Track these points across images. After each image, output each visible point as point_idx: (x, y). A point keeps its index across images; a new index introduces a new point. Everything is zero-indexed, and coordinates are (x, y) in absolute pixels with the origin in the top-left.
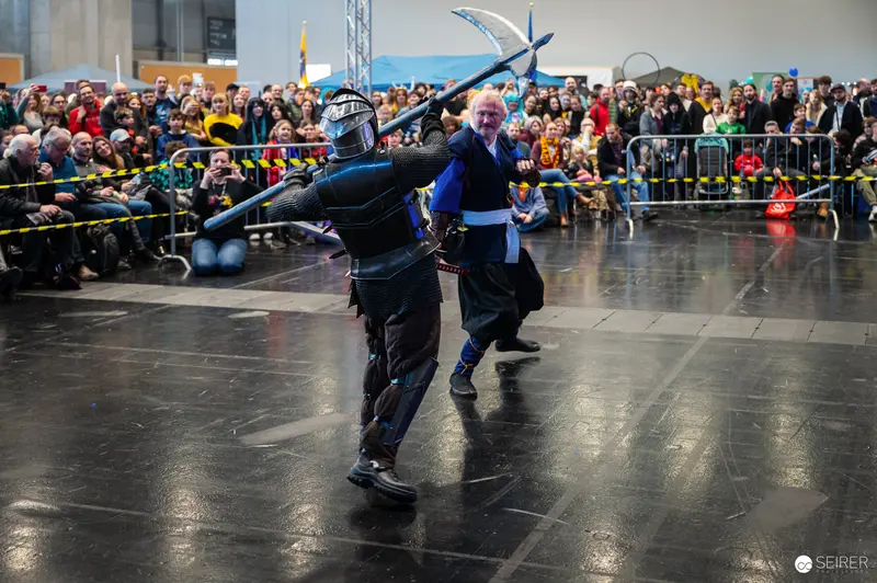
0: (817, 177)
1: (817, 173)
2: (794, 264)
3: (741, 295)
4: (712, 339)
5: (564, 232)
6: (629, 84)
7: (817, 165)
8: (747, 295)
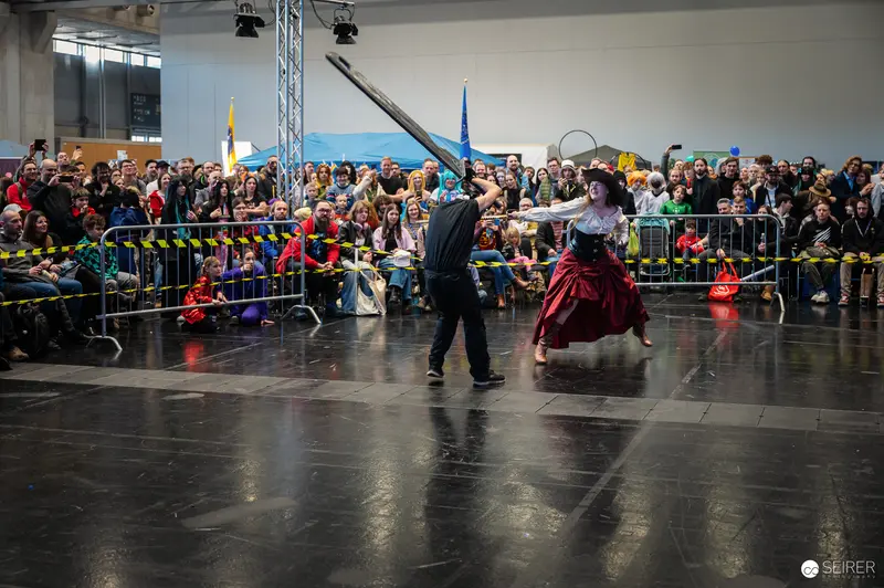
0: (762, 259)
1: (762, 255)
2: (737, 349)
3: (687, 379)
4: (659, 424)
5: (501, 314)
7: (762, 246)
8: (694, 380)
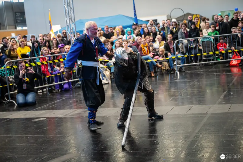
2: (242, 83)
3: (222, 96)
4: (212, 114)
6: (173, 20)
8: (225, 96)
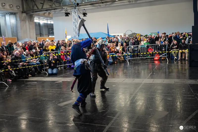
0: (164, 52)
1: (164, 51)
2: (159, 69)
3: (150, 75)
4: (145, 83)
5: (116, 64)
6: (127, 36)
7: (164, 50)
8: (151, 75)
